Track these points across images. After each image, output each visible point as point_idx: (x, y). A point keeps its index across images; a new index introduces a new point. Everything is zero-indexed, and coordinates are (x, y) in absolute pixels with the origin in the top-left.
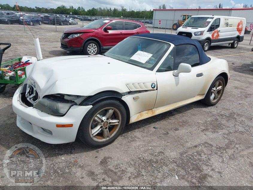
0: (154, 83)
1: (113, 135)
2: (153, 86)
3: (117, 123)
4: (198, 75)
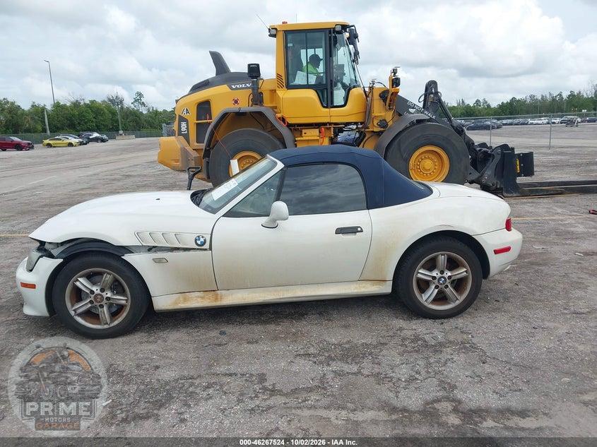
0: (204, 235)
1: (116, 322)
2: (199, 242)
3: (124, 302)
4: (340, 231)
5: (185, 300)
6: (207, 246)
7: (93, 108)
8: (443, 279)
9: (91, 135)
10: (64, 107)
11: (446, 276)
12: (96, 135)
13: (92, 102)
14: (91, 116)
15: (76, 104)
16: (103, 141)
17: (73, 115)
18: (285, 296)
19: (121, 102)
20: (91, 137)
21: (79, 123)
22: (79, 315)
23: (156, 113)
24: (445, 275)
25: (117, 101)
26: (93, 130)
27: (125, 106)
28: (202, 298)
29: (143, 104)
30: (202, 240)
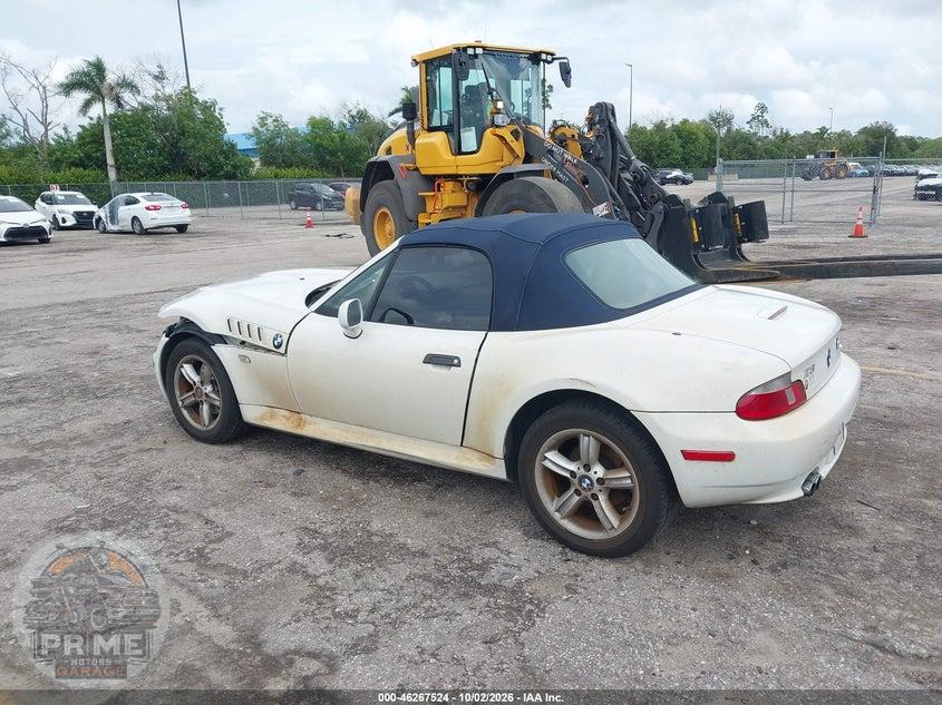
0: (282, 335)
1: (212, 426)
2: (277, 343)
3: (218, 403)
4: (432, 359)
5: (272, 416)
6: (282, 350)
7: (684, 133)
8: (588, 481)
9: (668, 174)
10: (642, 131)
11: (594, 477)
12: (677, 173)
13: (685, 122)
14: (676, 144)
15: (660, 126)
16: (685, 182)
17: (651, 144)
18: (368, 444)
19: (729, 121)
20: (668, 177)
21: (659, 156)
22: (186, 407)
23: (785, 137)
24: (591, 474)
25: (723, 119)
26: (674, 167)
27: (735, 127)
28: (288, 419)
29: (766, 123)
30: (279, 340)
